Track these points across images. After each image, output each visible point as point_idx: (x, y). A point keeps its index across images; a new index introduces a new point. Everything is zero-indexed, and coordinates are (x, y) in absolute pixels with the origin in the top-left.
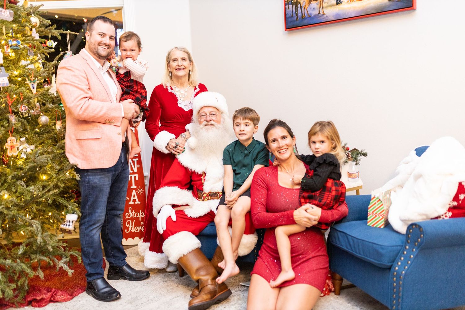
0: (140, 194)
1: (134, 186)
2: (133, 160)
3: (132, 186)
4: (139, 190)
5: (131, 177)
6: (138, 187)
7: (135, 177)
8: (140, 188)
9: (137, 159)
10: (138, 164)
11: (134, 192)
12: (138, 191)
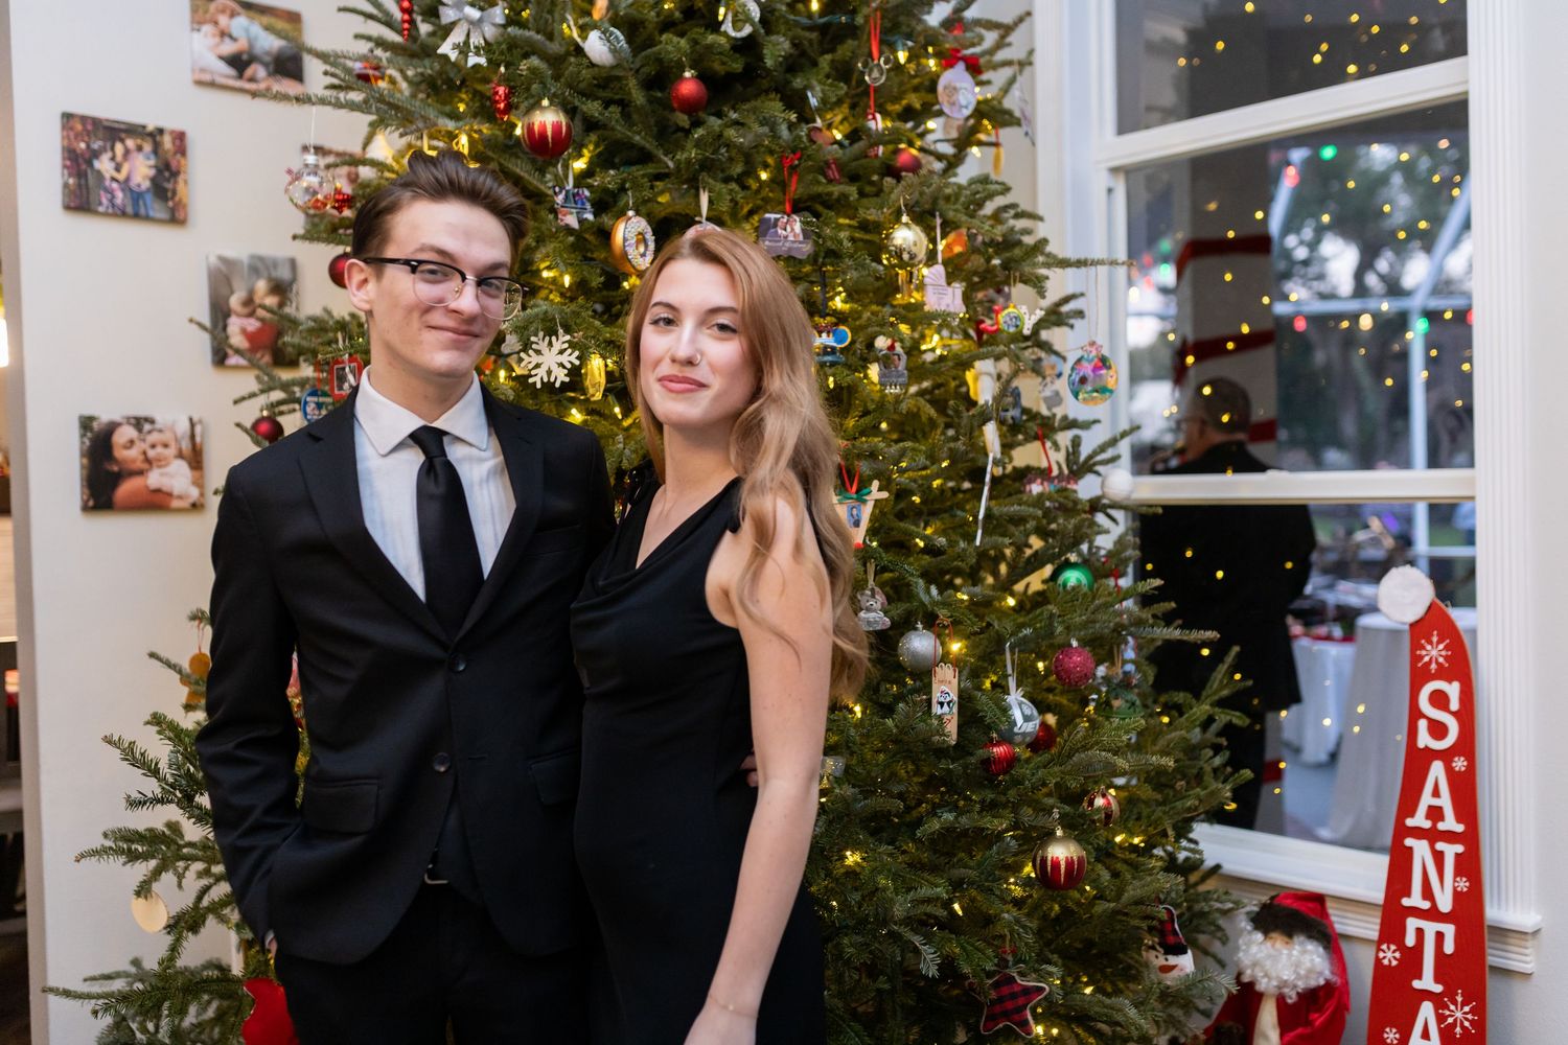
0: (1458, 1030)
1: (1427, 982)
2: (1440, 846)
3: (1420, 977)
4: (1452, 1007)
5: (1420, 932)
6: (1449, 993)
7: (1440, 936)
8: (1459, 999)
9: (1460, 848)
10: (1458, 872)
11: (1427, 1010)
12: (1448, 1013)
